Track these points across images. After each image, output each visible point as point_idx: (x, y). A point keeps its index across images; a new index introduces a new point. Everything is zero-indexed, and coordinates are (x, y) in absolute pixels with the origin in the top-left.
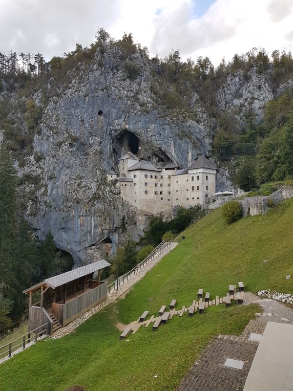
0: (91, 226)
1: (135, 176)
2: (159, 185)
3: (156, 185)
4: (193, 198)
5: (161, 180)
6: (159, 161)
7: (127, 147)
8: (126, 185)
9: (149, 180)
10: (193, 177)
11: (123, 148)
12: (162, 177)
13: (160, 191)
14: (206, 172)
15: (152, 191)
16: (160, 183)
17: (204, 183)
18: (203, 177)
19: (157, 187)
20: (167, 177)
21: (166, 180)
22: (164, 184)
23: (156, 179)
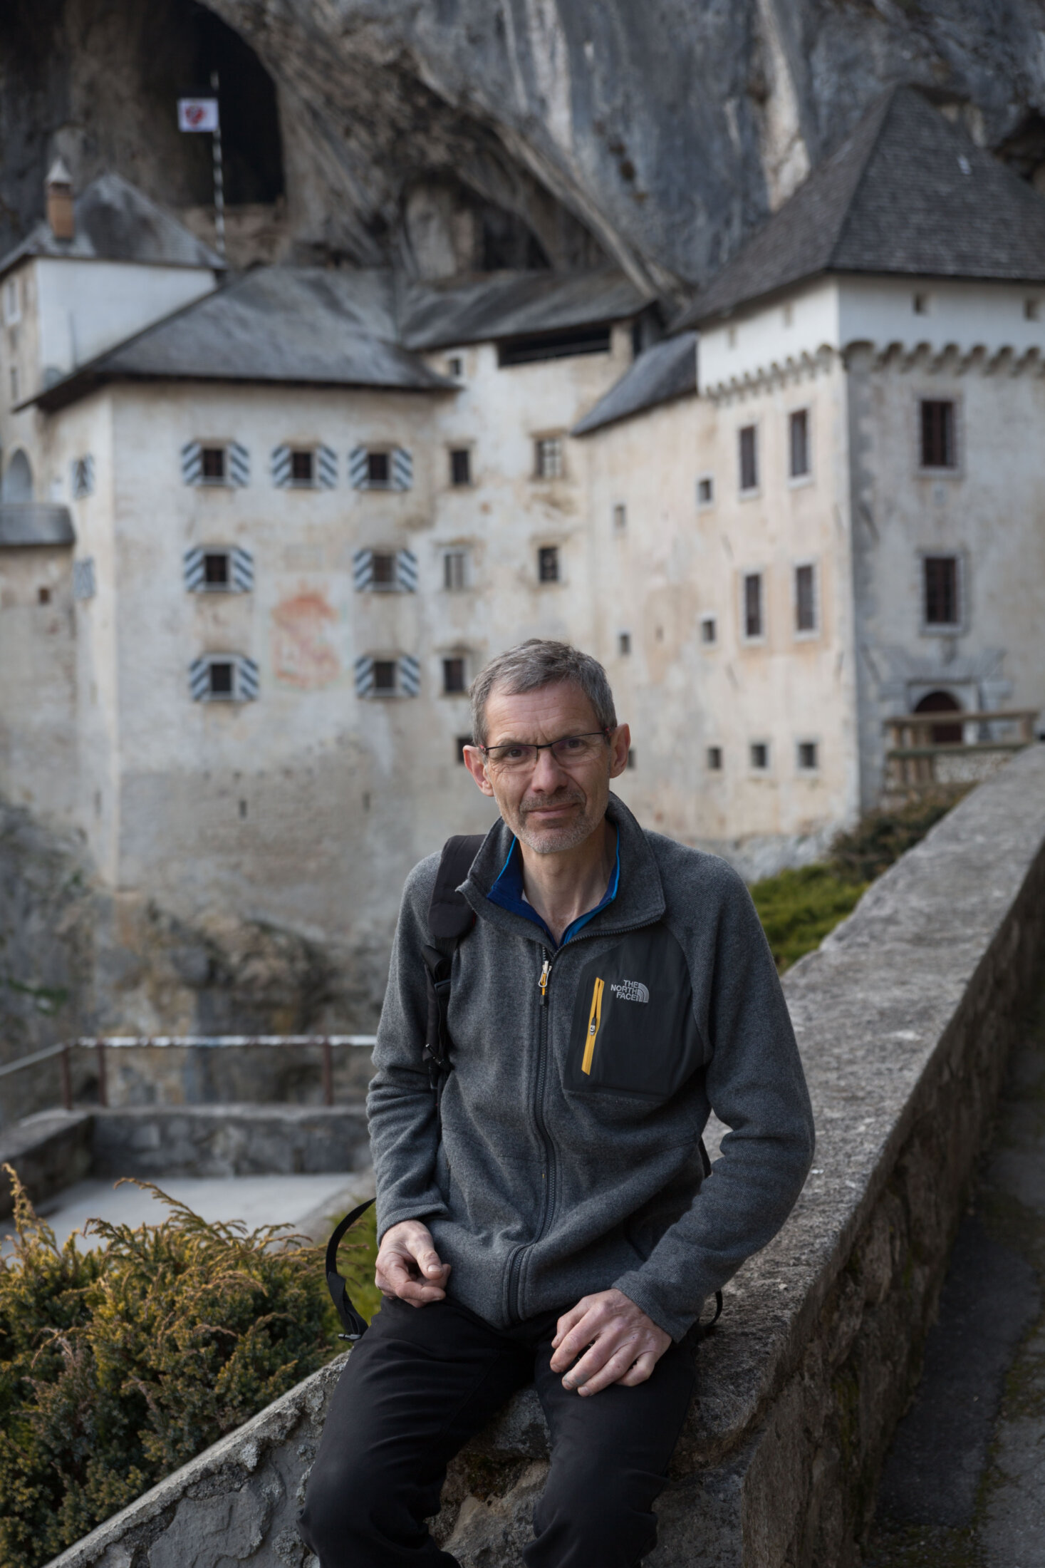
1: (83, 478)
2: (429, 575)
3: (381, 572)
4: (760, 754)
6: (488, 265)
9: (256, 511)
10: (748, 436)
12: (460, 464)
13: (439, 650)
14: (909, 345)
15: (324, 657)
16: (439, 545)
17: (879, 511)
18: (868, 426)
19: (405, 602)
20: (524, 457)
21: (506, 495)
22: (491, 548)
23: (373, 503)
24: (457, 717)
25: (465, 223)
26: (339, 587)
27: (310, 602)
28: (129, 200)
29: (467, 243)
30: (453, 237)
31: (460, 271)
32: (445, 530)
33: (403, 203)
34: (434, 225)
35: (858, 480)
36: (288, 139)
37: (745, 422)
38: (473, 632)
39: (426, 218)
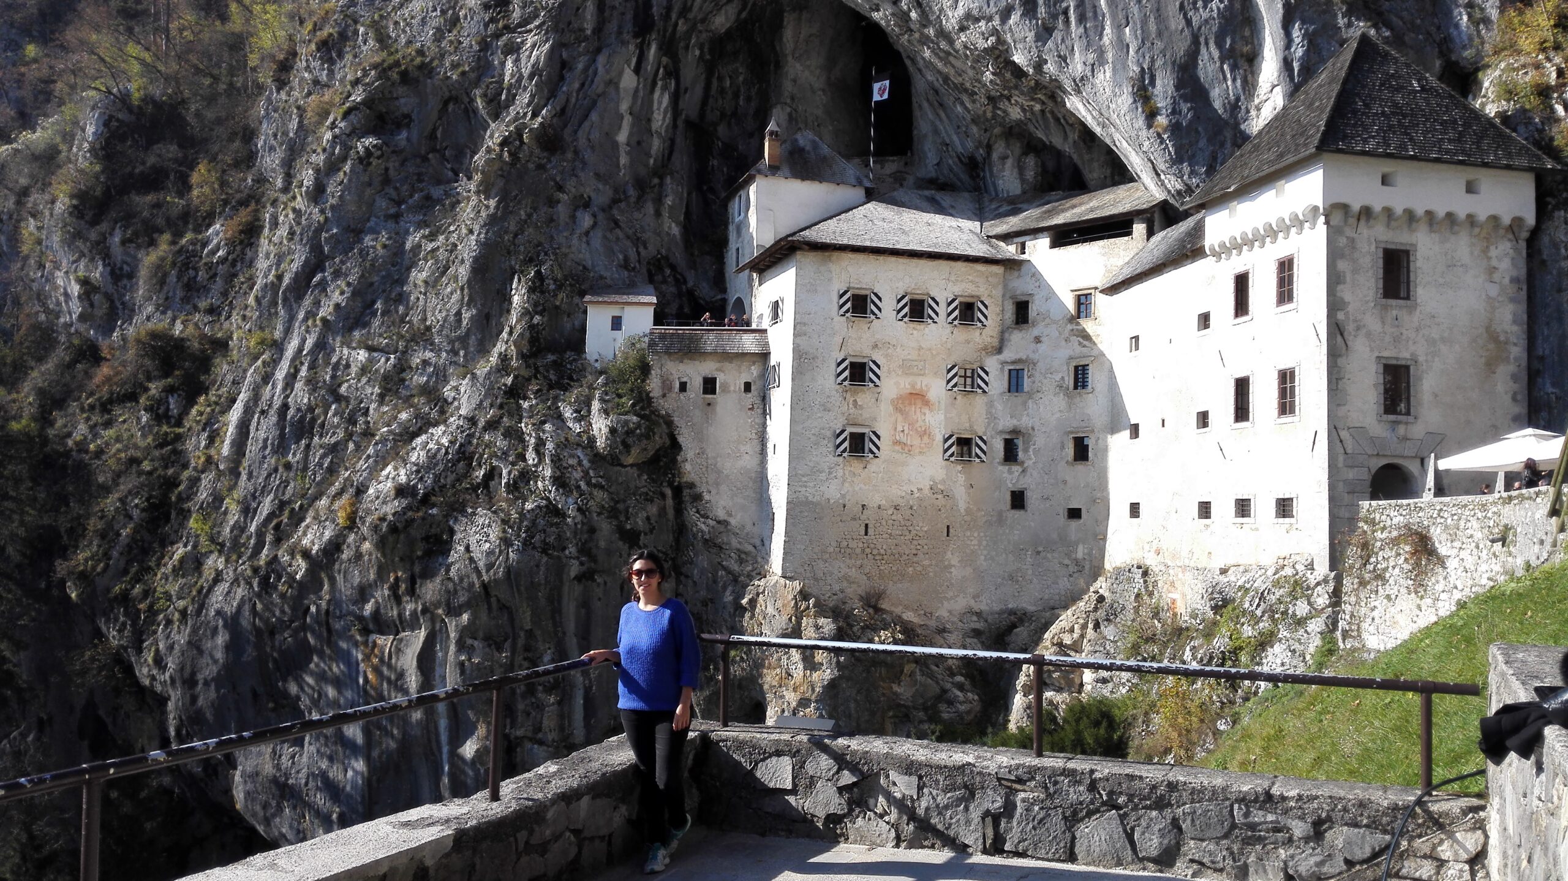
1: (776, 313)
3: (964, 378)
4: (1243, 507)
5: (1015, 337)
8: (709, 385)
9: (885, 336)
10: (1242, 283)
12: (1022, 312)
13: (1001, 432)
14: (1377, 207)
15: (925, 433)
16: (1004, 363)
17: (1350, 328)
18: (1342, 265)
19: (979, 400)
21: (1053, 331)
22: (1040, 366)
23: (962, 334)
24: (1011, 477)
25: (1031, 161)
26: (937, 388)
27: (917, 397)
28: (815, 146)
29: (1030, 174)
30: (1021, 169)
31: (1024, 192)
32: (1008, 355)
33: (989, 148)
34: (1009, 162)
35: (1334, 305)
36: (917, 113)
37: (1240, 269)
38: (1025, 422)
39: (1004, 158)
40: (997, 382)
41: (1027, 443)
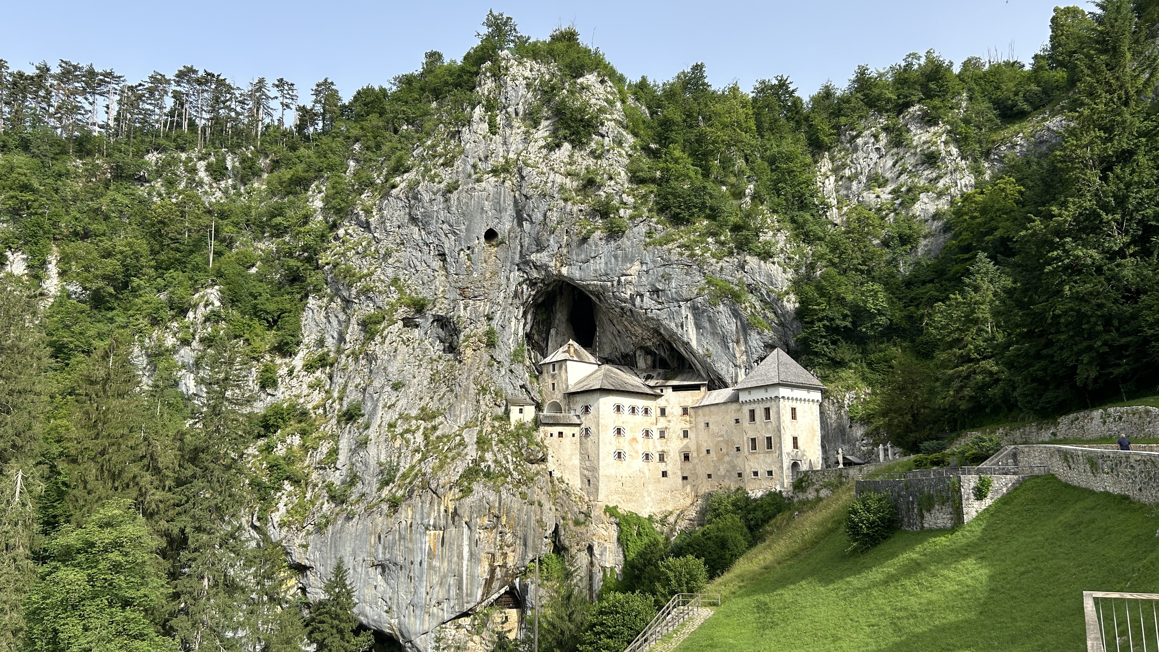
0: (460, 556)
1: (587, 409)
3: (647, 433)
4: (756, 474)
5: (662, 420)
6: (654, 367)
7: (563, 328)
8: (561, 434)
9: (625, 419)
10: (752, 412)
11: (553, 332)
12: (663, 412)
13: (659, 452)
14: (791, 397)
15: (637, 452)
16: (658, 428)
17: (786, 427)
18: (783, 411)
19: (651, 441)
20: (681, 412)
21: (675, 419)
22: (671, 430)
23: (646, 418)
24: (662, 467)
25: (649, 357)
26: (640, 436)
27: (634, 439)
29: (649, 362)
30: (645, 360)
32: (659, 426)
34: (643, 358)
35: (782, 422)
37: (751, 409)
38: (665, 449)
39: (640, 356)
40: (656, 435)
41: (668, 455)
